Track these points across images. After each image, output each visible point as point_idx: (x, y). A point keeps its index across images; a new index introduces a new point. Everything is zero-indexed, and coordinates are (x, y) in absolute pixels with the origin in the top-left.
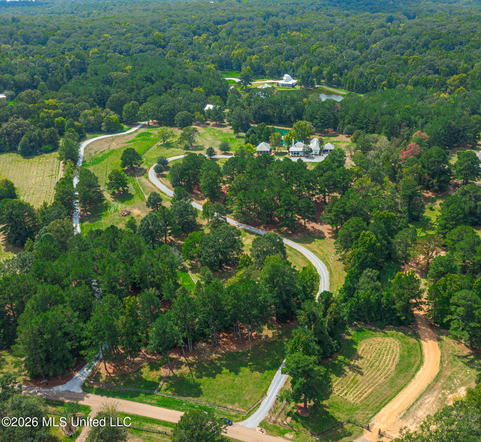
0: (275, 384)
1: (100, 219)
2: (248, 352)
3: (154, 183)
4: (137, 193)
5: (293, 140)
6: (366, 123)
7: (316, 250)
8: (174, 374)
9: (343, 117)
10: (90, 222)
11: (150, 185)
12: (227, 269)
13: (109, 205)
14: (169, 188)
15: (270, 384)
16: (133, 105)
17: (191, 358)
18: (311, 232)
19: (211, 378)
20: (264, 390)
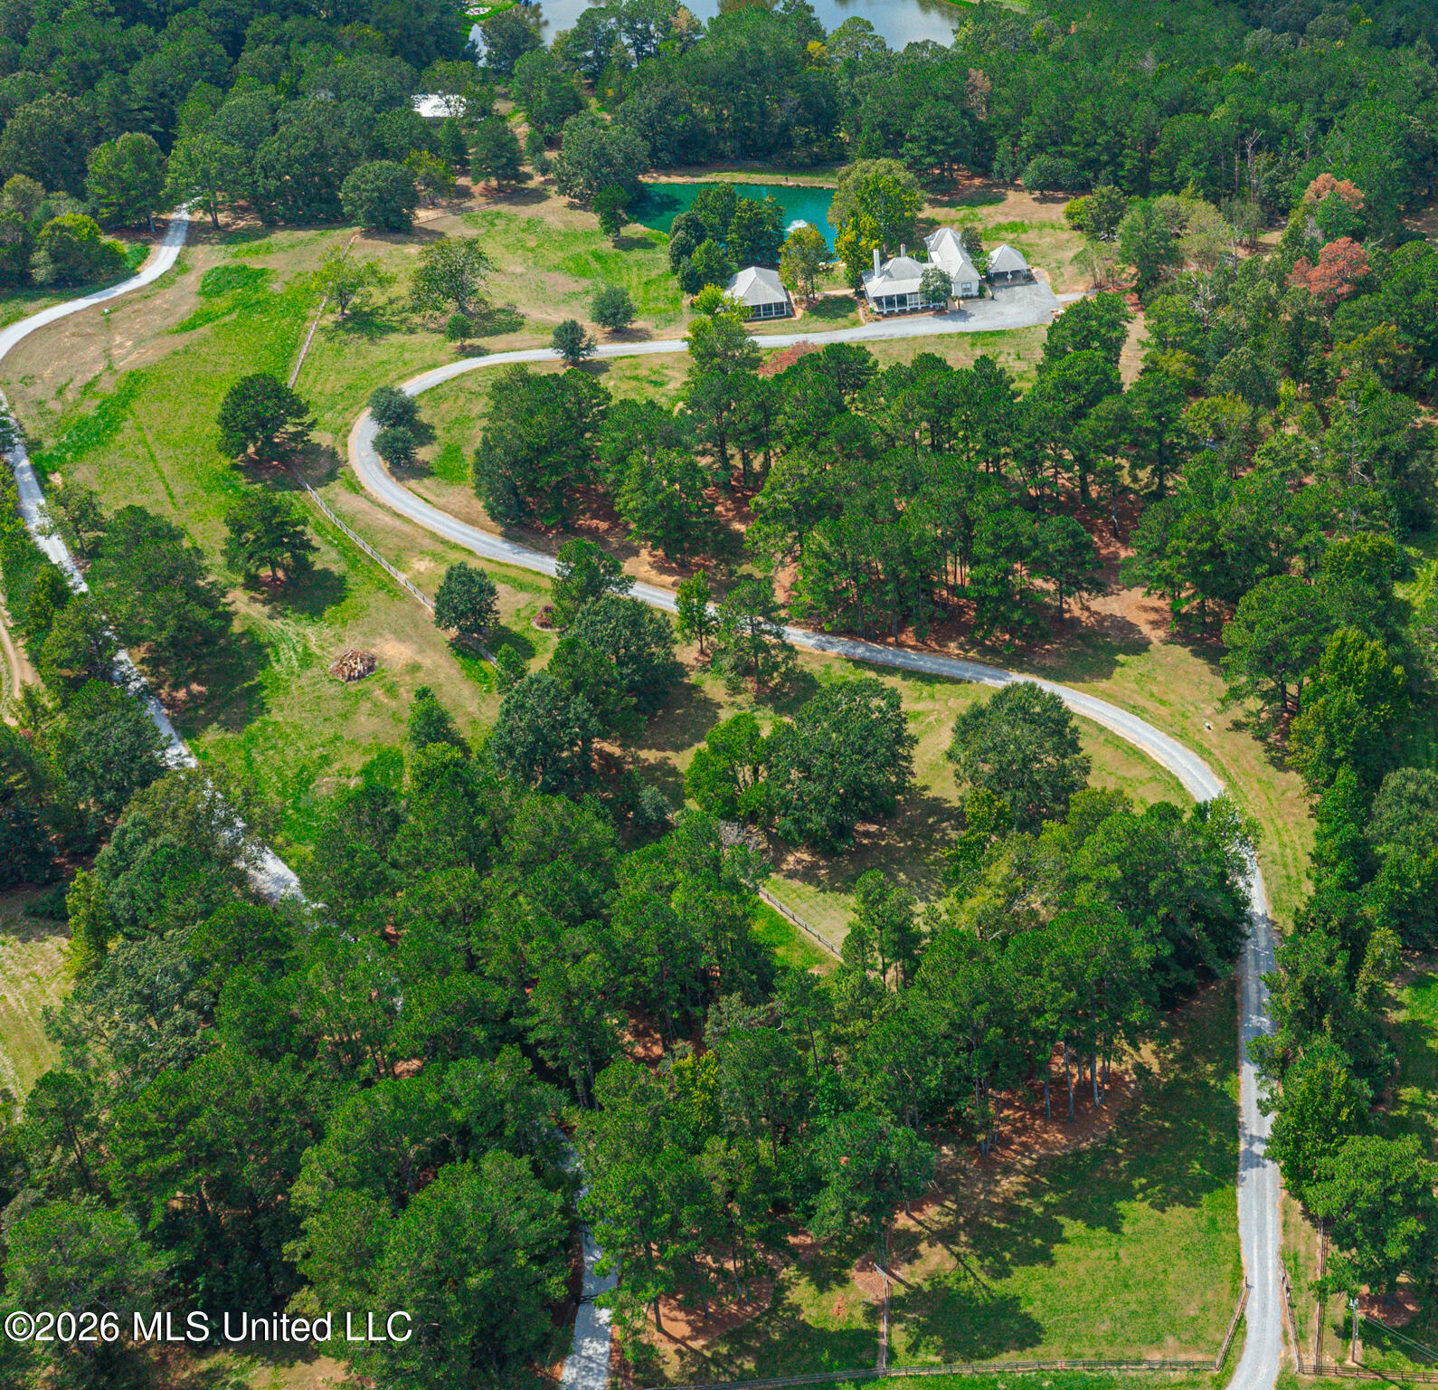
0: (1256, 1239)
1: (262, 709)
2: (1111, 1141)
3: (399, 507)
4: (353, 567)
5: (876, 252)
6: (1107, 148)
7: (1141, 701)
8: (909, 1286)
9: (1009, 125)
10: (227, 726)
11: (388, 520)
12: (867, 834)
13: (264, 639)
14: (470, 521)
15: (1238, 1241)
16: (137, 152)
17: (932, 1211)
18: (1091, 629)
19: (1039, 1267)
20: (1229, 1267)
